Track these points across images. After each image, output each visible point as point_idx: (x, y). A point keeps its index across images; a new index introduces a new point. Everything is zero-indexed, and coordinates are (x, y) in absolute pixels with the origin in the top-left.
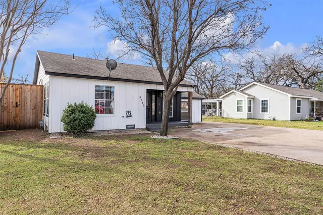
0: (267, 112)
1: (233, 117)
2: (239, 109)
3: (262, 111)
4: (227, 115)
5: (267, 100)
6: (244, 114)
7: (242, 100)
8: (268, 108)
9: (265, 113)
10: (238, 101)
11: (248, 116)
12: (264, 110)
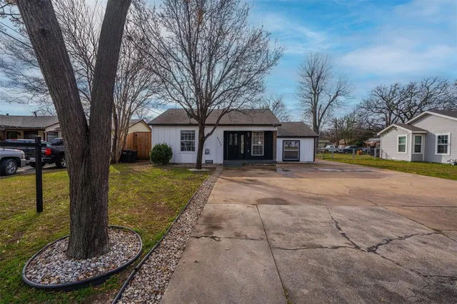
0: (446, 152)
1: (393, 158)
2: (401, 148)
3: (439, 152)
4: (387, 155)
5: (447, 136)
6: (407, 156)
7: (405, 137)
8: (449, 147)
9: (442, 154)
10: (400, 138)
11: (412, 158)
12: (442, 149)
